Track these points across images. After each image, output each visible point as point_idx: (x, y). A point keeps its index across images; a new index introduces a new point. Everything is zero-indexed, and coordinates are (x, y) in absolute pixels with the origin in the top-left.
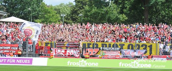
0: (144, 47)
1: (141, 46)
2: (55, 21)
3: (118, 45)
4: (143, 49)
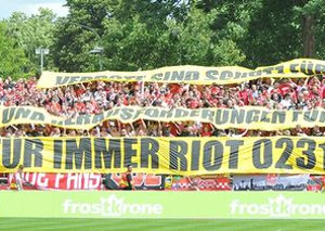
0: (306, 148)
1: (295, 144)
2: (11, 69)
3: (224, 143)
4: (304, 153)
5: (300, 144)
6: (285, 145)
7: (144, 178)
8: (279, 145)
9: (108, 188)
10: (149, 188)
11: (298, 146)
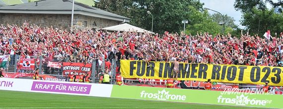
0: (276, 73)
1: (271, 70)
3: (237, 67)
4: (275, 75)
5: (274, 70)
6: (266, 70)
7: (199, 83)
8: (264, 70)
9: (182, 88)
10: (201, 89)
11: (272, 72)
